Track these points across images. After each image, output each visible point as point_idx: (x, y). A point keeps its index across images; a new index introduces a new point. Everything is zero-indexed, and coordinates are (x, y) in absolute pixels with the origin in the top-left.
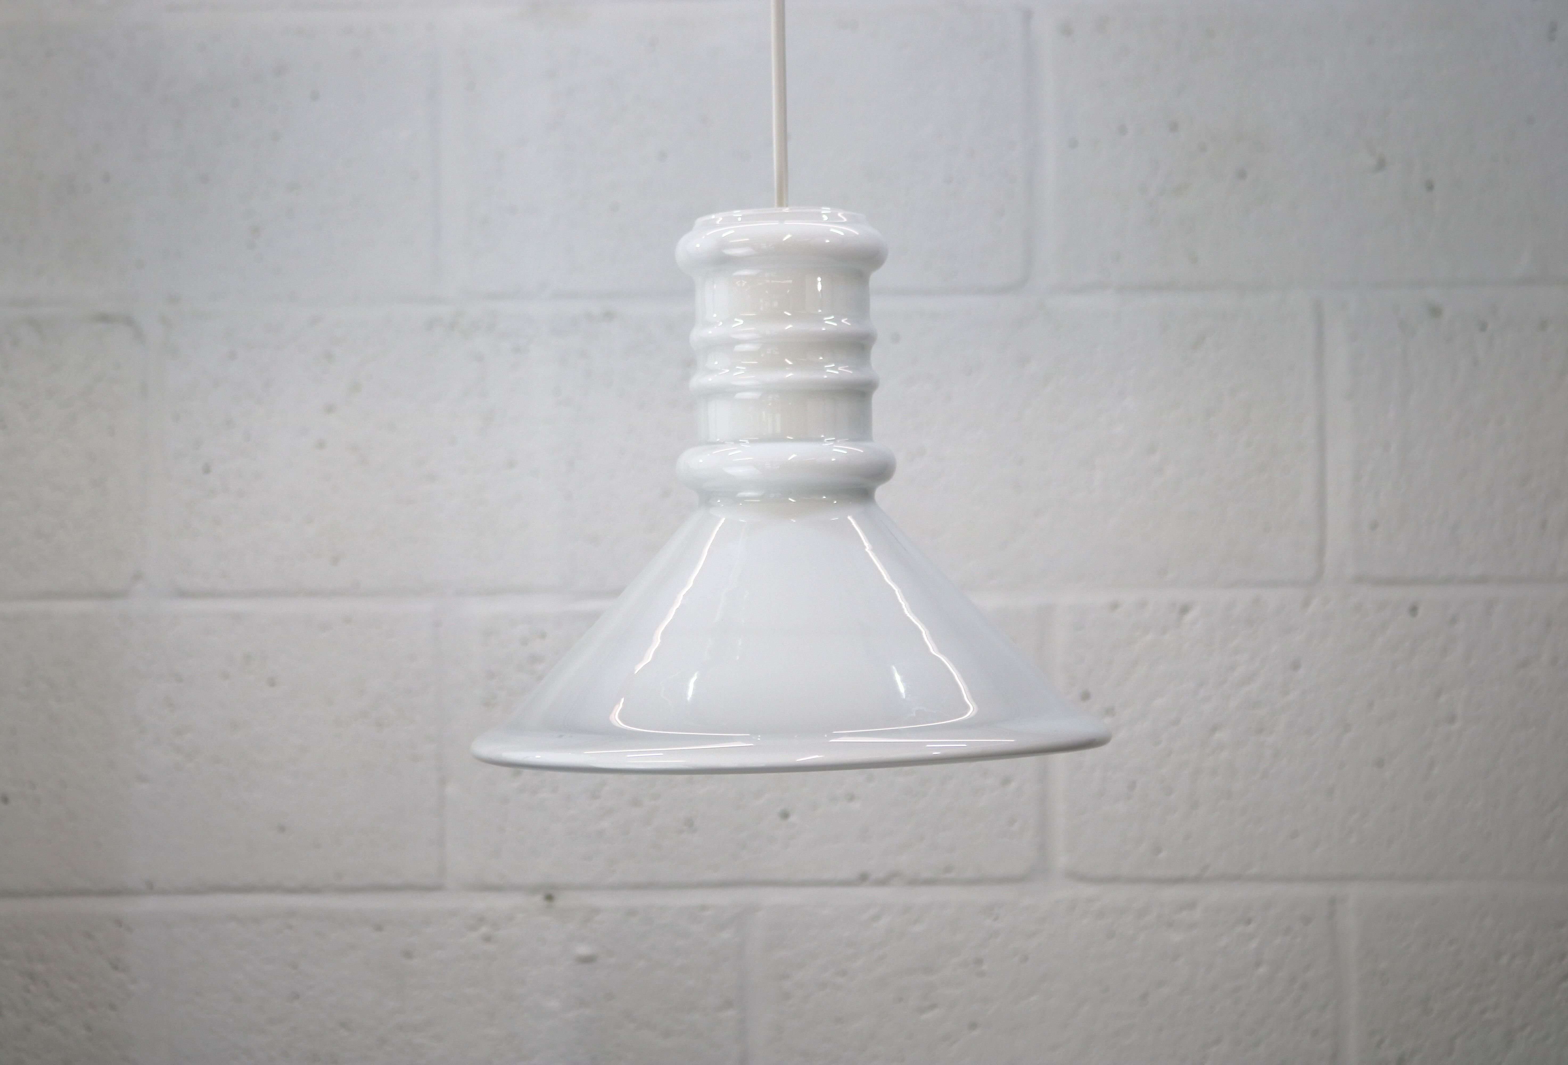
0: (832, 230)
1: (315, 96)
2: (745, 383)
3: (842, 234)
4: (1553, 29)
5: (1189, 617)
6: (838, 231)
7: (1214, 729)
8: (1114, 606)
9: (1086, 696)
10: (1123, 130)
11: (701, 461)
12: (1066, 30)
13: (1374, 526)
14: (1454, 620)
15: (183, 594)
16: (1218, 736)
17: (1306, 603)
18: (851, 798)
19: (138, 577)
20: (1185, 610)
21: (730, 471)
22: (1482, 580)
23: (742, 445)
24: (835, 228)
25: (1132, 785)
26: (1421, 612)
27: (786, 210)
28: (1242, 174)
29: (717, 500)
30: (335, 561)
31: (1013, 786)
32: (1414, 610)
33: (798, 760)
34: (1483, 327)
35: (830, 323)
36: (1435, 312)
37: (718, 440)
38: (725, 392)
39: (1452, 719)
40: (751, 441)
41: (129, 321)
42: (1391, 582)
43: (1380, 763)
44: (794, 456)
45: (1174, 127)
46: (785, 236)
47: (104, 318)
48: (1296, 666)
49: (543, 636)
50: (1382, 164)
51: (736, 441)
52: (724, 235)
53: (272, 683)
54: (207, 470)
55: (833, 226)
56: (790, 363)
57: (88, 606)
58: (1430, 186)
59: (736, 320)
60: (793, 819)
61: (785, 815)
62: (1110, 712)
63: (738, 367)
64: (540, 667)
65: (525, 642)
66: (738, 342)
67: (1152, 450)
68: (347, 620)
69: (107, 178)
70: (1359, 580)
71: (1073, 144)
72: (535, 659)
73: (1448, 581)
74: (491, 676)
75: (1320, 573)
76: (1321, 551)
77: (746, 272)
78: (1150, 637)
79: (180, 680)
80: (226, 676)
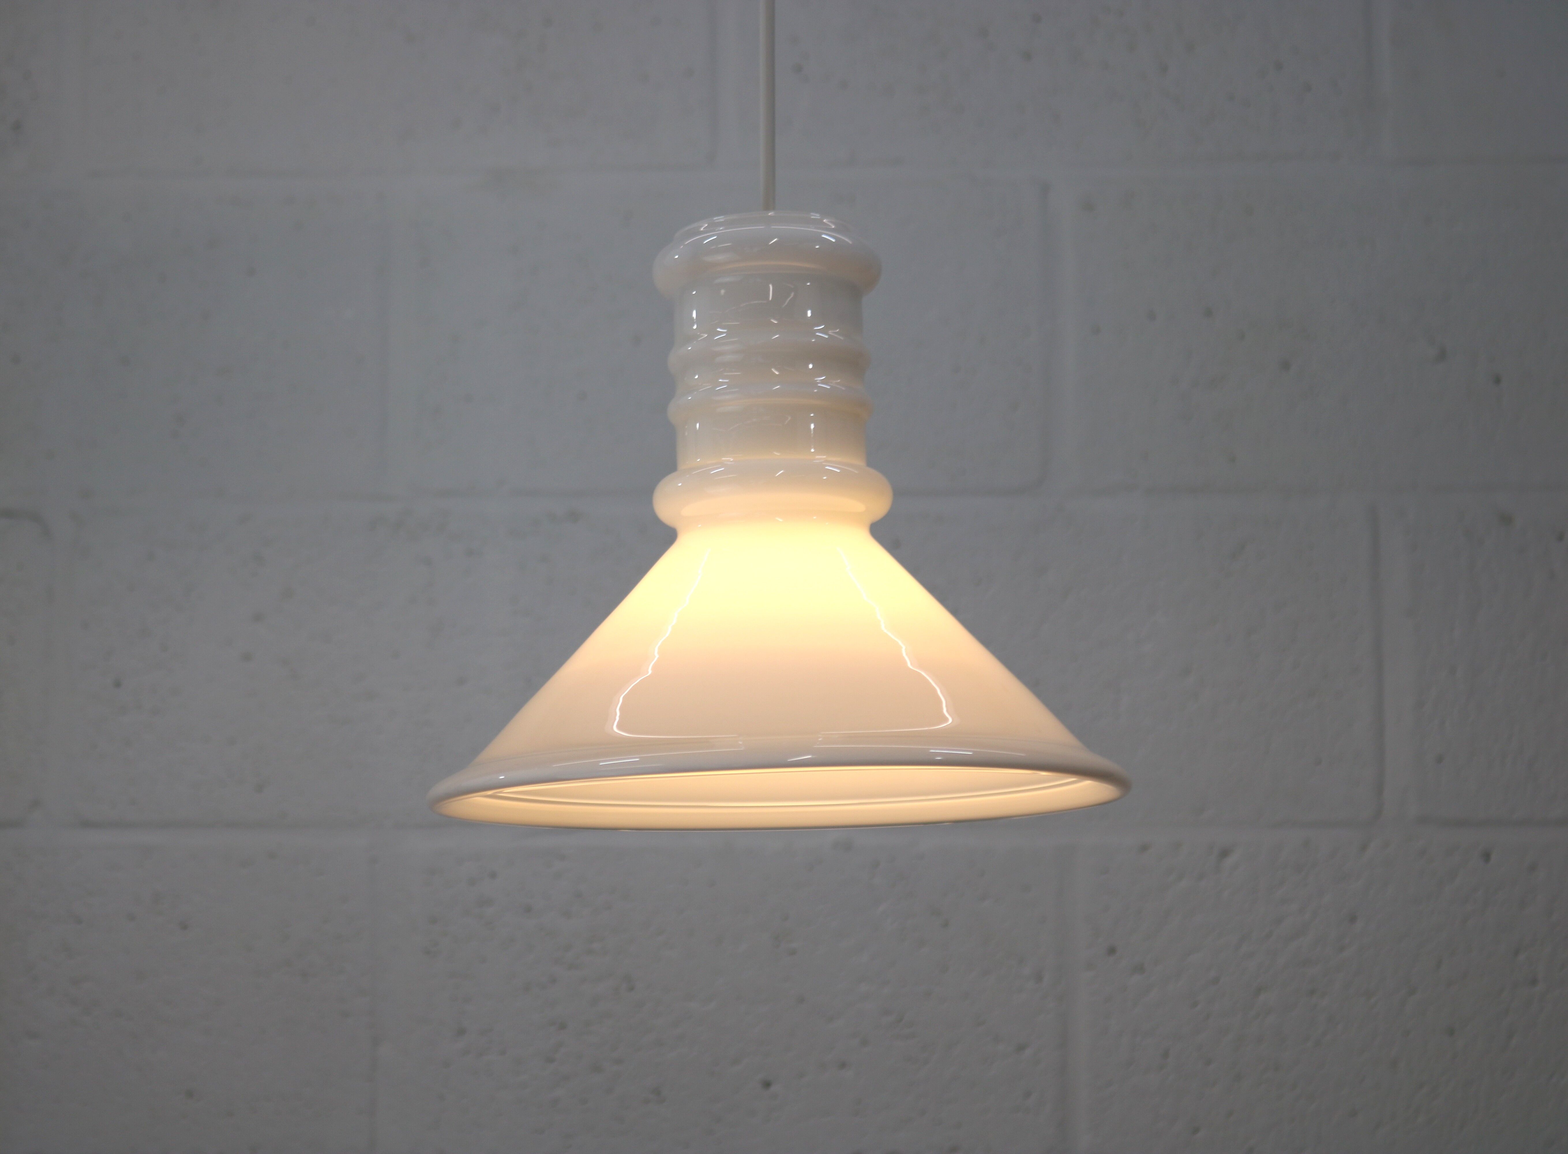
0: (823, 235)
1: (251, 272)
2: (727, 397)
3: (834, 240)
5: (1229, 862)
6: (830, 237)
7: (1259, 990)
8: (1144, 848)
9: (1112, 951)
10: (1152, 316)
12: (1088, 206)
13: (1440, 759)
14: (1533, 867)
16: (1262, 997)
17: (1364, 847)
18: (843, 1065)
19: (36, 804)
20: (1225, 853)
21: (712, 490)
24: (827, 234)
25: (1166, 1054)
26: (1494, 858)
27: (772, 213)
28: (1286, 366)
30: (260, 788)
31: (1027, 1053)
34: (1560, 538)
35: (820, 334)
36: (1506, 519)
38: (706, 410)
39: (1534, 982)
41: (36, 517)
42: (1460, 824)
43: (1451, 1031)
45: (1209, 313)
46: (770, 239)
47: (8, 514)
48: (1353, 919)
49: (493, 875)
50: (1442, 356)
52: (703, 243)
53: (184, 926)
54: (118, 684)
55: (824, 231)
56: (777, 373)
58: (1498, 380)
60: (774, 1088)
61: (767, 1084)
62: (1139, 969)
63: (720, 380)
64: (489, 911)
65: (472, 882)
66: (720, 354)
67: (1187, 671)
68: (272, 855)
69: (16, 360)
70: (1423, 819)
71: (1096, 330)
72: (484, 902)
73: (1525, 823)
74: (433, 920)
75: (1378, 813)
76: (1379, 788)
77: (728, 279)
78: (1184, 884)
79: (79, 921)
80: (131, 917)
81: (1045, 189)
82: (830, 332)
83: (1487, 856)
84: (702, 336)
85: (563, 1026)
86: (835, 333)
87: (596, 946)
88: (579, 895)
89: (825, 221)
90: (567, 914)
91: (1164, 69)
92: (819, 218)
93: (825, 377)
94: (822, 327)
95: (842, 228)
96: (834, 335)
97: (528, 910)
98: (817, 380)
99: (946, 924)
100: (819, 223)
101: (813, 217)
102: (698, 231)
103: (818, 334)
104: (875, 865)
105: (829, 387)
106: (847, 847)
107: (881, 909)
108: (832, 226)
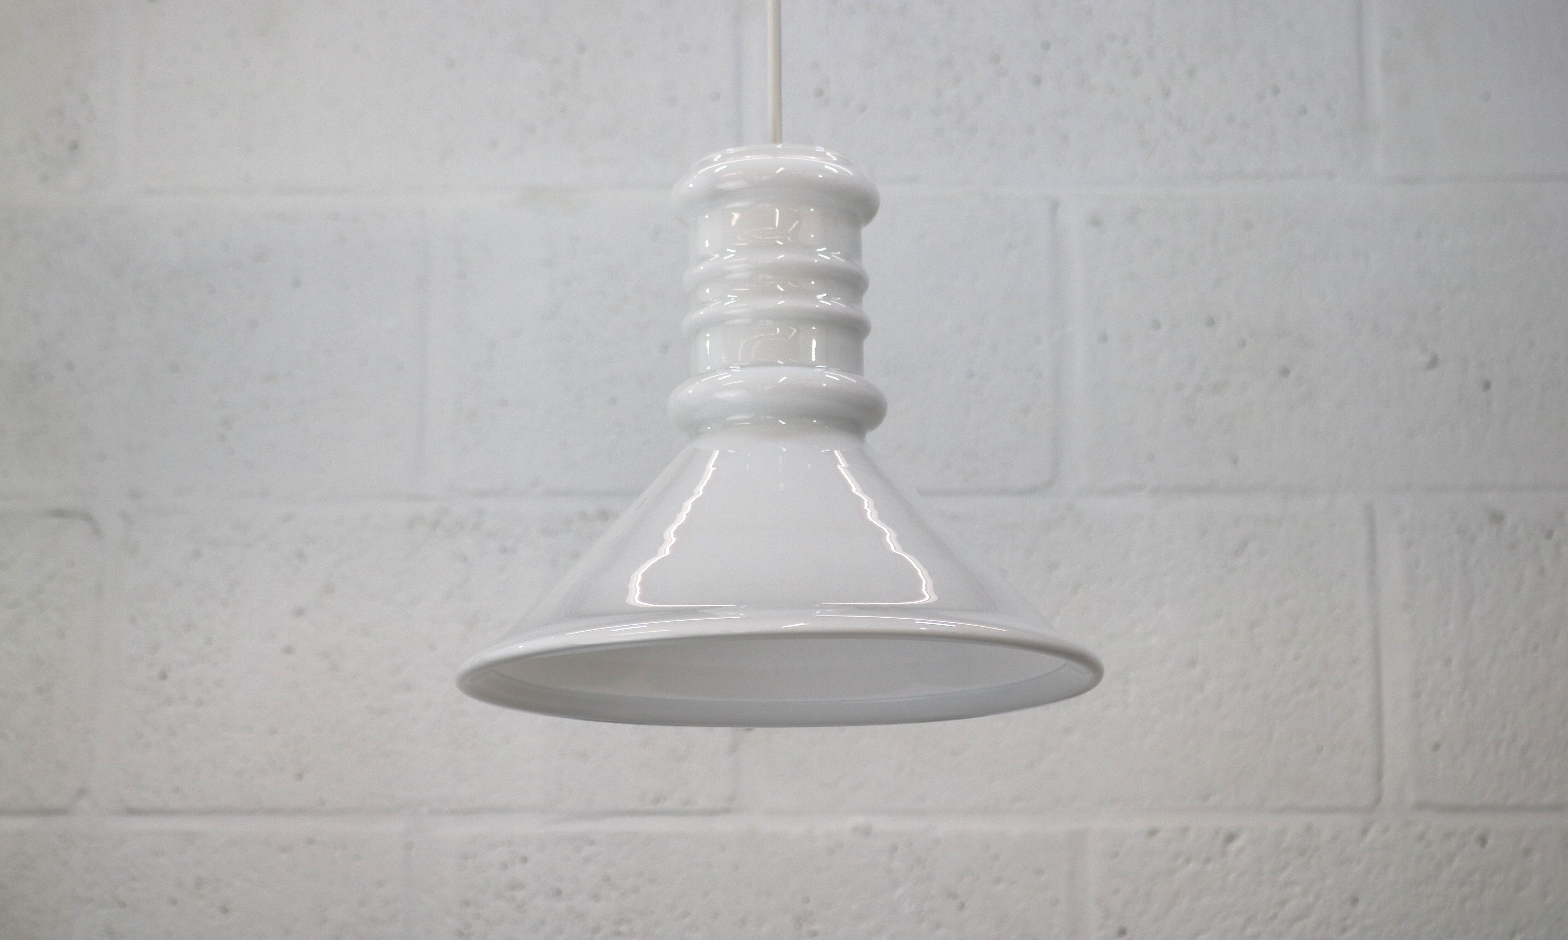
0: (826, 167)
1: (297, 283)
2: (737, 311)
3: (836, 171)
5: (1235, 847)
6: (833, 168)
8: (1153, 833)
9: (1122, 932)
10: (1157, 325)
11: (691, 392)
12: (1096, 222)
13: (1436, 747)
14: (1527, 852)
15: (132, 812)
17: (1364, 832)
19: (82, 792)
20: (1230, 838)
21: (721, 396)
23: (733, 371)
24: (830, 166)
26: (1491, 842)
27: (779, 146)
28: (1285, 372)
29: (707, 427)
30: (299, 776)
33: (783, 627)
34: (1549, 535)
35: (823, 256)
36: (1497, 518)
37: (709, 368)
38: (717, 322)
40: (742, 367)
41: (87, 517)
42: (1456, 809)
44: (785, 378)
45: (1211, 323)
46: (778, 169)
47: (60, 513)
48: (1355, 901)
50: (1434, 363)
51: (727, 368)
52: (717, 171)
53: (225, 910)
54: (164, 676)
55: (827, 163)
56: (782, 289)
57: (26, 823)
58: (1487, 386)
59: (728, 250)
63: (729, 296)
64: (520, 895)
65: (504, 867)
66: (730, 272)
67: (1192, 663)
68: (311, 841)
69: (70, 367)
70: (1421, 806)
71: (1104, 339)
72: (516, 886)
73: (1519, 808)
74: (467, 904)
75: (1378, 799)
76: (1378, 775)
77: (738, 204)
78: (1191, 867)
79: (123, 905)
80: (174, 902)
81: (1054, 206)
82: (833, 254)
83: (1483, 840)
84: (715, 256)
86: (836, 255)
87: (624, 928)
88: (607, 879)
89: (828, 154)
90: (597, 898)
91: (1167, 93)
92: (822, 151)
93: (825, 295)
94: (825, 249)
95: (844, 161)
96: (835, 257)
97: (558, 893)
98: (819, 297)
99: (962, 906)
100: (822, 155)
101: (817, 150)
102: (711, 162)
103: (820, 255)
104: (894, 849)
105: (830, 304)
106: (867, 832)
107: (900, 891)
108: (835, 159)
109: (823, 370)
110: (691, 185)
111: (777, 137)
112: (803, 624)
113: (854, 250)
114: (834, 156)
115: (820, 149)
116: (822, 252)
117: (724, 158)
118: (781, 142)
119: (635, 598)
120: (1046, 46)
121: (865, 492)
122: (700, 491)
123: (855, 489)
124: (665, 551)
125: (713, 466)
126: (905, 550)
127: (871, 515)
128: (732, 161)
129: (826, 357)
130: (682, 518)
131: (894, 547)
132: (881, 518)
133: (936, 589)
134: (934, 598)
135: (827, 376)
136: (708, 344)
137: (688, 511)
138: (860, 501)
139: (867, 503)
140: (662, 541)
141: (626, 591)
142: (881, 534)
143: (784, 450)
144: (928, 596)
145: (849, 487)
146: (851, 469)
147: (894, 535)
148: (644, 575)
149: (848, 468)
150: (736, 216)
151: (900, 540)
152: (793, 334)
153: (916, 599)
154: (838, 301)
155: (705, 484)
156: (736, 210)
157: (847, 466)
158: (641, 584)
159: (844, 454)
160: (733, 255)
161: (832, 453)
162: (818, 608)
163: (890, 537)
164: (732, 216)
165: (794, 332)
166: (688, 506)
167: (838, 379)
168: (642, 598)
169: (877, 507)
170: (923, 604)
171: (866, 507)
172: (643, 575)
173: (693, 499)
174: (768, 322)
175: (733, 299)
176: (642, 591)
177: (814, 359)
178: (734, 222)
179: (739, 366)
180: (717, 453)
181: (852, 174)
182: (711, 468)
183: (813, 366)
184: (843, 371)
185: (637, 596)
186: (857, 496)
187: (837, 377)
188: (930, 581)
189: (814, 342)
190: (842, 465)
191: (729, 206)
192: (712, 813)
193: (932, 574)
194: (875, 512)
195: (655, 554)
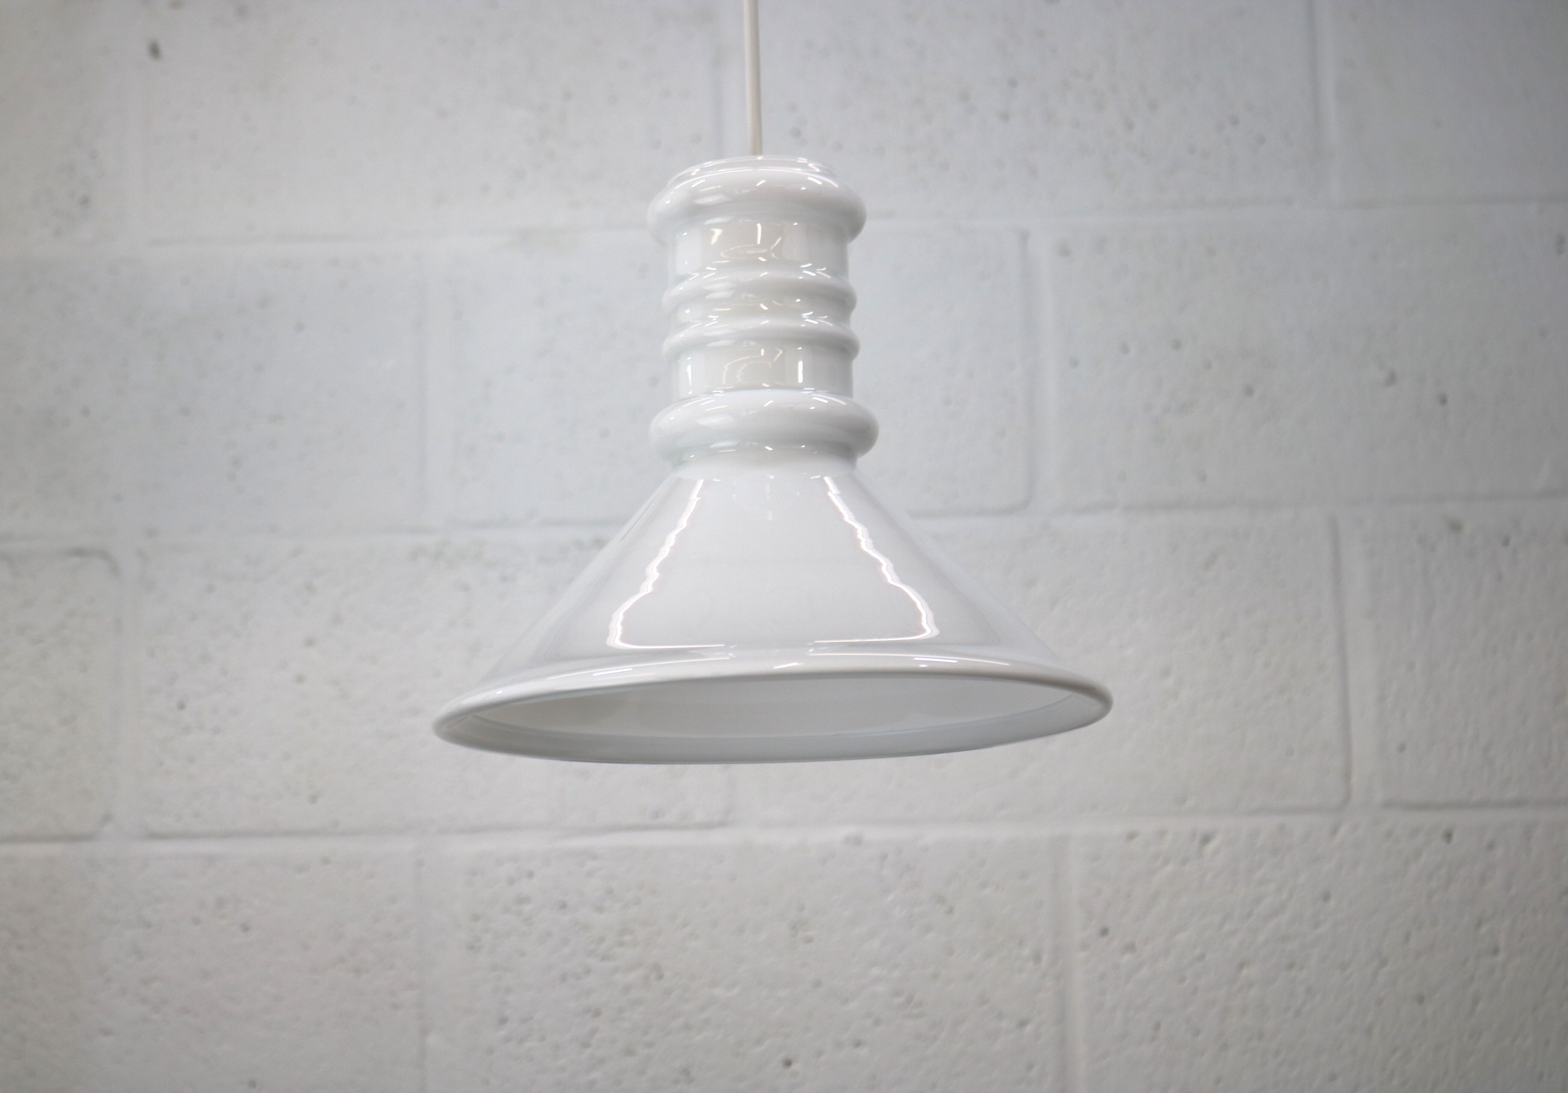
0: (810, 179)
1: (300, 327)
2: (718, 332)
3: (820, 183)
4: (1561, 241)
5: (1210, 847)
6: (817, 180)
7: (1242, 965)
8: (1132, 836)
9: (1104, 932)
10: (1125, 349)
11: (672, 418)
12: (1064, 251)
13: (1402, 748)
14: (1491, 846)
15: (154, 836)
16: (1245, 972)
17: (1335, 831)
18: (858, 1044)
19: (107, 818)
20: (1206, 839)
21: (704, 422)
22: (1518, 803)
23: (716, 395)
24: (814, 177)
25: (1157, 1026)
26: (1455, 837)
27: (760, 158)
28: (1249, 391)
29: (690, 455)
30: (313, 799)
31: (1029, 1028)
32: (1448, 836)
34: (1506, 542)
35: (808, 273)
36: (1456, 527)
37: (691, 393)
38: (699, 345)
39: (1495, 951)
40: (726, 391)
41: (105, 555)
42: (1423, 807)
43: (1421, 999)
44: (771, 402)
45: (1177, 345)
46: (758, 181)
47: (79, 552)
48: (1326, 897)
49: (531, 875)
50: (1392, 379)
51: (709, 393)
52: (694, 186)
53: (246, 928)
54: (181, 706)
55: (810, 175)
56: (765, 308)
57: (54, 849)
58: (1443, 400)
59: (709, 268)
60: (795, 1067)
61: (788, 1063)
62: (1130, 948)
63: (711, 317)
64: (527, 908)
65: (511, 881)
66: (711, 292)
67: (1166, 672)
68: (326, 861)
69: (86, 412)
70: (1388, 804)
71: (1074, 363)
72: (522, 900)
73: (1483, 804)
74: (476, 918)
75: (1347, 799)
76: (1347, 775)
77: (718, 220)
78: (1170, 868)
79: (148, 925)
80: (197, 921)
81: (1024, 237)
82: (819, 271)
84: (695, 275)
85: (597, 1013)
86: (822, 271)
87: (627, 938)
88: (610, 891)
89: (811, 165)
90: (600, 909)
91: (1130, 126)
92: (805, 162)
93: (812, 313)
94: (810, 265)
95: (828, 172)
96: (821, 273)
97: (563, 906)
98: (805, 315)
99: (950, 911)
100: (804, 166)
101: (799, 162)
102: (689, 177)
103: (805, 272)
104: (884, 857)
105: (816, 323)
106: (857, 841)
107: (890, 898)
108: (818, 170)
109: (811, 392)
110: (668, 202)
111: (757, 149)
112: (795, 664)
113: (840, 266)
114: (818, 167)
115: (802, 160)
116: (807, 269)
117: (703, 170)
118: (761, 153)
119: (616, 641)
120: (1013, 83)
121: (859, 519)
122: (683, 523)
123: (848, 517)
124: (647, 588)
125: (698, 496)
126: (903, 581)
127: (866, 545)
128: (710, 174)
129: (814, 379)
130: (665, 552)
131: (892, 578)
132: (876, 547)
133: (937, 623)
134: (936, 632)
135: (815, 398)
136: (689, 369)
137: (672, 545)
138: (852, 531)
139: (861, 532)
140: (644, 578)
141: (606, 633)
142: (876, 564)
143: (772, 477)
144: (929, 631)
145: (840, 515)
146: (843, 496)
147: (891, 565)
148: (627, 614)
149: (839, 495)
150: (718, 232)
151: (897, 570)
152: (779, 355)
153: (917, 634)
154: (825, 319)
155: (689, 515)
156: (717, 226)
157: (839, 493)
158: (623, 624)
159: (836, 481)
160: (714, 274)
161: (822, 480)
162: (811, 647)
163: (886, 568)
164: (713, 233)
165: (780, 353)
166: (671, 539)
167: (826, 402)
168: (624, 639)
169: (871, 536)
170: (925, 640)
171: (860, 536)
172: (625, 614)
173: (677, 531)
174: (752, 343)
175: (714, 320)
176: (624, 631)
177: (800, 379)
178: (714, 240)
179: (723, 390)
180: (701, 483)
181: (836, 186)
182: (694, 499)
183: (799, 388)
184: (832, 393)
185: (618, 637)
186: (850, 525)
187: (826, 399)
188: (931, 615)
189: (800, 364)
190: (833, 492)
191: (708, 222)
192: (708, 826)
193: (931, 606)
194: (870, 541)
195: (637, 591)
